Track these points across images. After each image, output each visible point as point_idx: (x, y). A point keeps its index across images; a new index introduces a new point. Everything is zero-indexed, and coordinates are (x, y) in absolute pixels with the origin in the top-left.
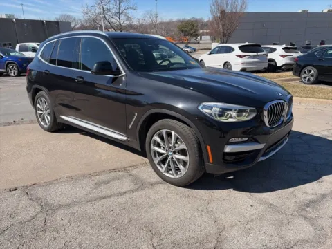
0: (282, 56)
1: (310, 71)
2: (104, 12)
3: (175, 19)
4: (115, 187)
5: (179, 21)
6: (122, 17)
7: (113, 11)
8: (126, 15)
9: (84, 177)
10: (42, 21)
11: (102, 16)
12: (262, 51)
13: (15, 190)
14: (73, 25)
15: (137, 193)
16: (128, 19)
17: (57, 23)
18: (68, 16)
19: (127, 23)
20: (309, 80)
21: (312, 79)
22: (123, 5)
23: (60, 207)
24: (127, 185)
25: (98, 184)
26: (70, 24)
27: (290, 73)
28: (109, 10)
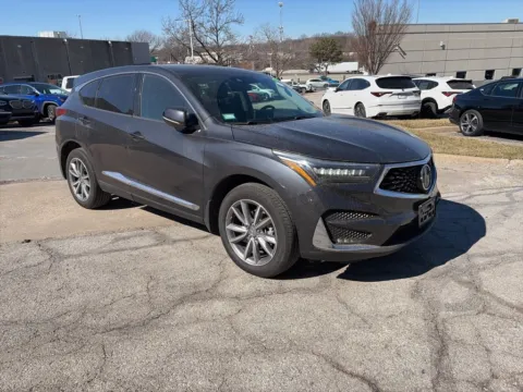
0: (445, 93)
1: (473, 116)
2: (193, 27)
3: (310, 35)
4: (134, 242)
5: (317, 38)
6: (222, 35)
7: (208, 25)
8: (226, 32)
9: (105, 233)
10: (107, 42)
11: (191, 33)
12: (412, 86)
13: (29, 241)
14: (151, 48)
15: (154, 248)
16: (231, 37)
17: (128, 44)
18: (145, 34)
19: (228, 43)
20: (471, 129)
21: (475, 128)
22: (223, 17)
23: (69, 256)
24: (147, 241)
25: (117, 240)
26: (147, 45)
27: (447, 120)
28: (201, 24)
